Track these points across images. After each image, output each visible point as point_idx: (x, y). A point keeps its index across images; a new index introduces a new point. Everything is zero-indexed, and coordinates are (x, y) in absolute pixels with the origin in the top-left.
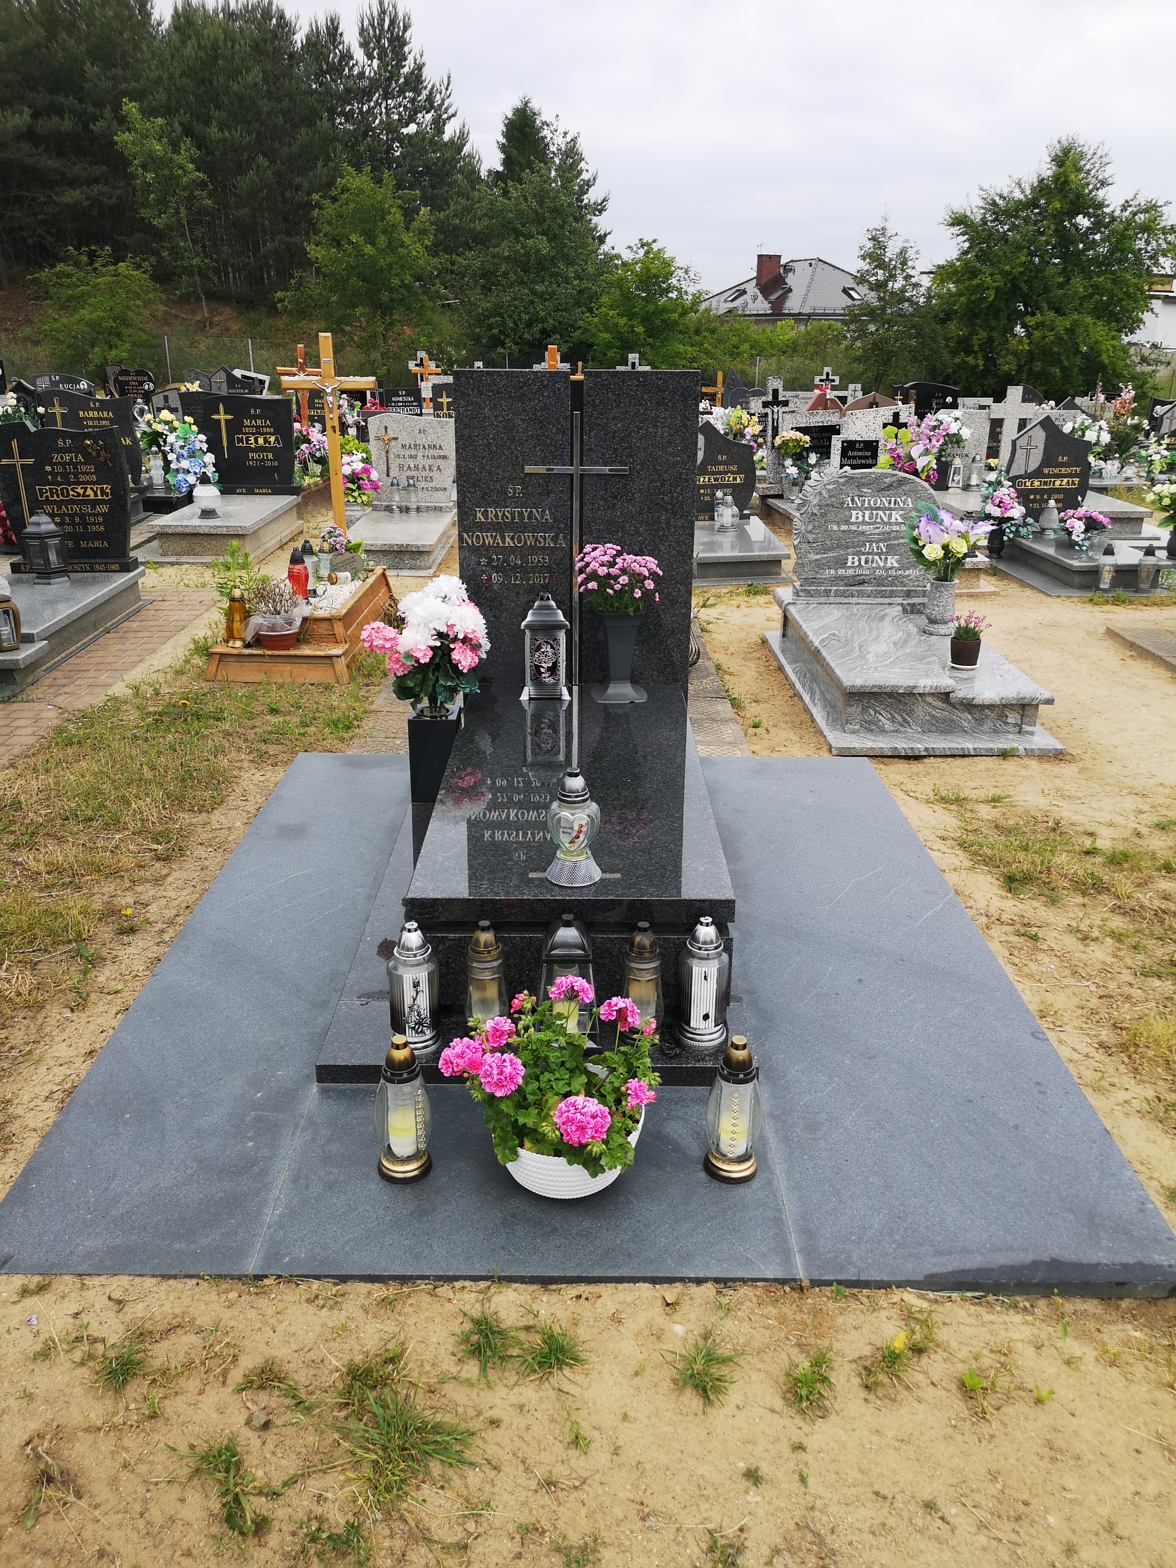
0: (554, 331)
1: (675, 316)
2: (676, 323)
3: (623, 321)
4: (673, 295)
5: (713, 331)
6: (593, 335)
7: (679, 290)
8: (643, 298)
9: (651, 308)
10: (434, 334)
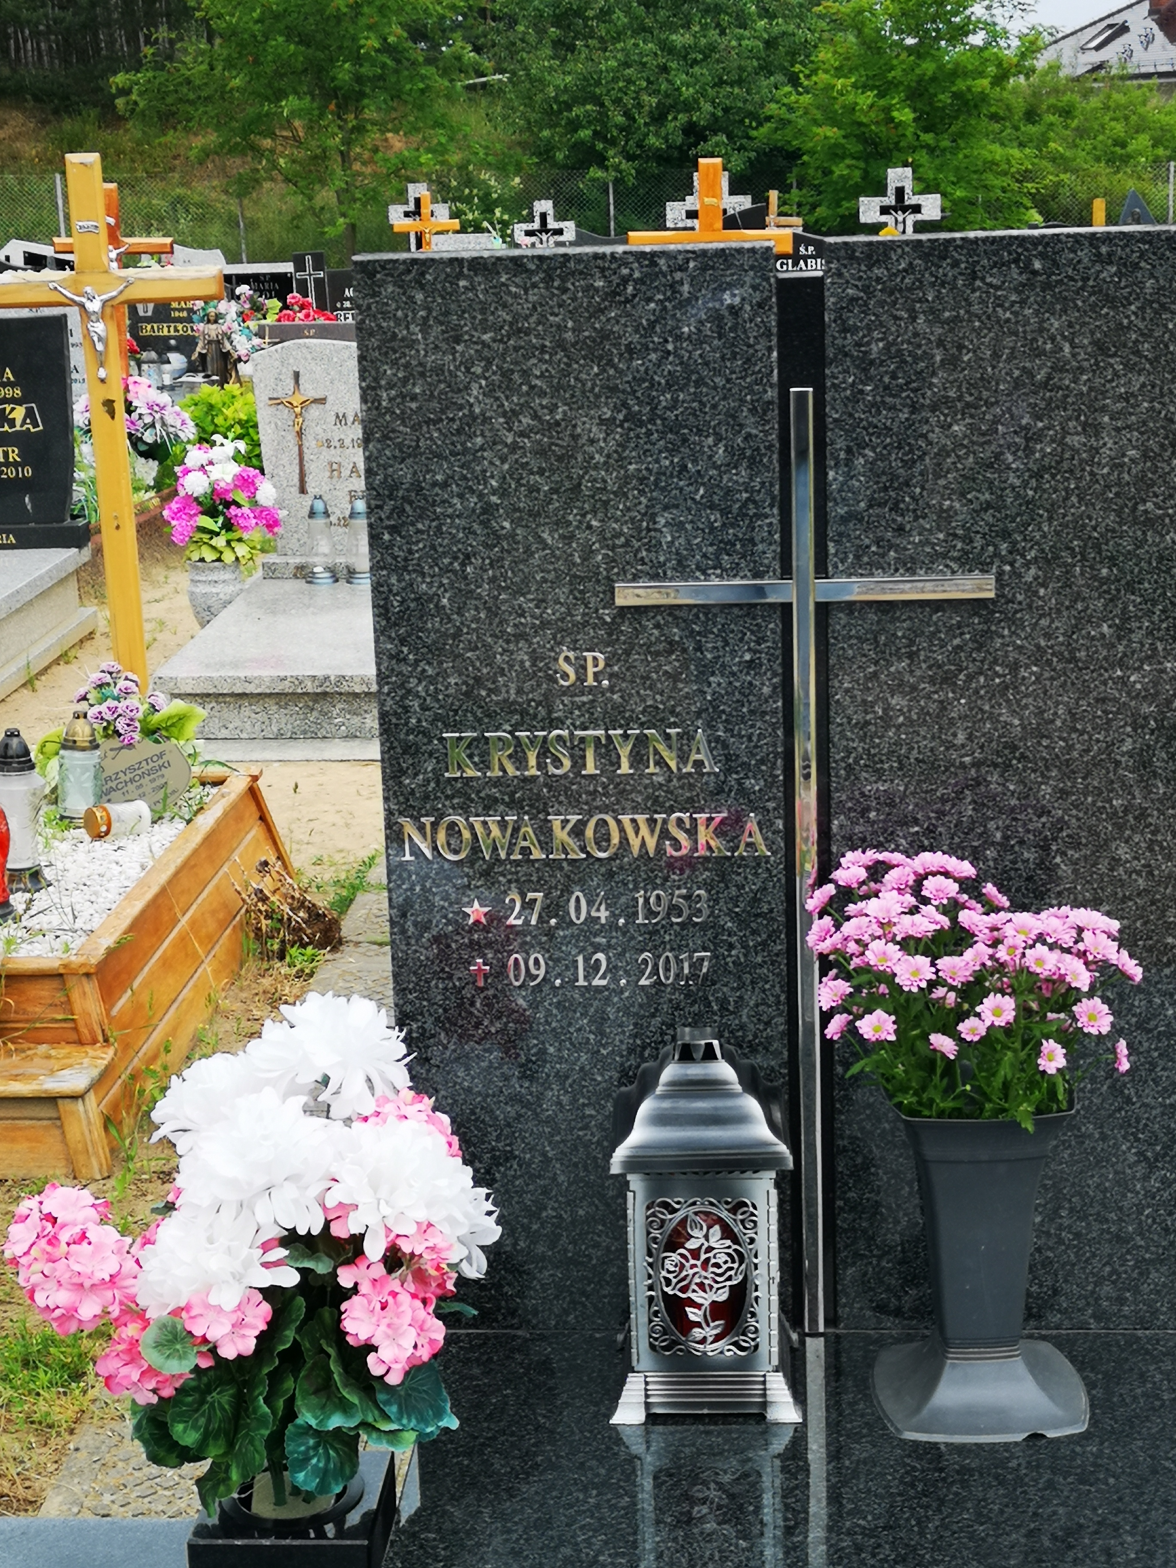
0: (715, 127)
1: (984, 83)
2: (984, 98)
3: (866, 99)
4: (977, 39)
5: (1067, 113)
6: (800, 133)
7: (989, 27)
8: (910, 49)
9: (928, 67)
10: (452, 147)
